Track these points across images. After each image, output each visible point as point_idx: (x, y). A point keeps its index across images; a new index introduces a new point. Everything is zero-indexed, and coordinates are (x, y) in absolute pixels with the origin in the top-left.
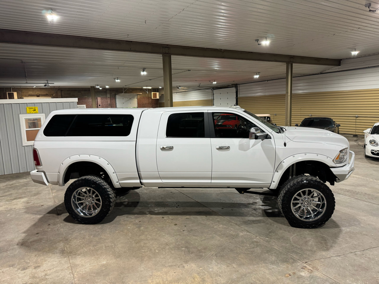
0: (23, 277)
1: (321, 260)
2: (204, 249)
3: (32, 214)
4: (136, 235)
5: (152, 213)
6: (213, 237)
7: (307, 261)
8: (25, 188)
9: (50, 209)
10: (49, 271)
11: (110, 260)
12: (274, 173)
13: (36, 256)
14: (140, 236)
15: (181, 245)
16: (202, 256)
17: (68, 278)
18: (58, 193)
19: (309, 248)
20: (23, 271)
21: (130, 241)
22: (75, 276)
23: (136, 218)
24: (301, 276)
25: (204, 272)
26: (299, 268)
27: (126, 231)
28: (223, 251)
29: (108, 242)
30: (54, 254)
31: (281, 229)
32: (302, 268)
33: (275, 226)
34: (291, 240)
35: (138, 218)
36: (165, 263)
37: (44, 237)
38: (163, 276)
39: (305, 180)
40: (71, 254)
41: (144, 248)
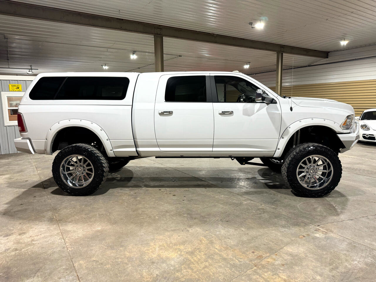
0: (5, 243)
1: (334, 223)
2: (208, 215)
3: (14, 188)
4: (133, 204)
5: (147, 186)
6: (215, 206)
7: (319, 224)
8: (7, 167)
9: (36, 184)
10: (36, 237)
11: (105, 226)
12: (279, 139)
13: (20, 224)
14: (137, 205)
15: (183, 212)
16: (206, 221)
17: (59, 243)
18: (44, 171)
19: (319, 214)
20: (6, 238)
21: (126, 210)
22: (67, 241)
23: (131, 190)
24: (316, 237)
25: (211, 236)
26: (312, 230)
27: (121, 201)
28: (229, 217)
29: (102, 210)
30: (42, 221)
31: (285, 198)
32: (316, 231)
33: (279, 196)
34: (298, 207)
35: (133, 190)
36: (166, 227)
37: (29, 207)
38: (166, 239)
39: (311, 146)
40: (61, 222)
41: (142, 215)
